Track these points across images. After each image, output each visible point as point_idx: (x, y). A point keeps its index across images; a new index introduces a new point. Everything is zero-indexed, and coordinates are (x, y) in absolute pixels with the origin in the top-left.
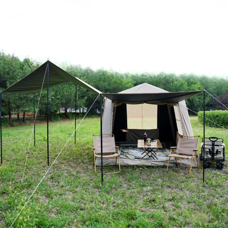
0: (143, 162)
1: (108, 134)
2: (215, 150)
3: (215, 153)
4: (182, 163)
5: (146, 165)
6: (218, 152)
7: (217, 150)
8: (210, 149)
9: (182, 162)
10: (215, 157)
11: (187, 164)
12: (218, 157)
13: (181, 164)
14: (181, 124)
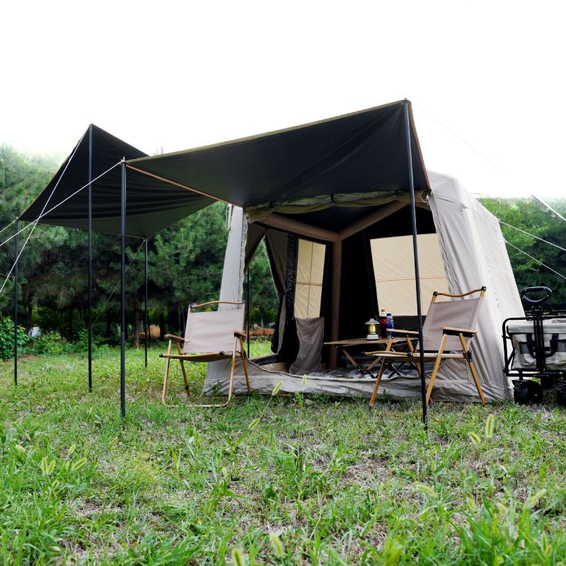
0: (323, 383)
1: (233, 302)
2: (548, 337)
3: (548, 349)
4: (444, 388)
5: (329, 392)
6: (559, 344)
7: (555, 336)
8: (529, 335)
9: (446, 386)
10: (549, 361)
11: (463, 392)
12: (557, 362)
13: (442, 391)
14: (444, 259)
